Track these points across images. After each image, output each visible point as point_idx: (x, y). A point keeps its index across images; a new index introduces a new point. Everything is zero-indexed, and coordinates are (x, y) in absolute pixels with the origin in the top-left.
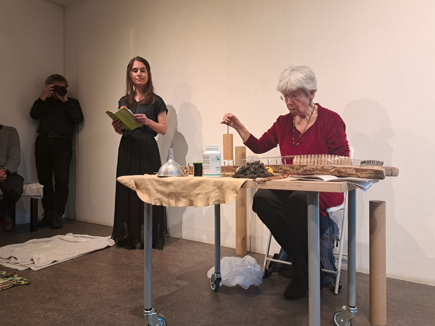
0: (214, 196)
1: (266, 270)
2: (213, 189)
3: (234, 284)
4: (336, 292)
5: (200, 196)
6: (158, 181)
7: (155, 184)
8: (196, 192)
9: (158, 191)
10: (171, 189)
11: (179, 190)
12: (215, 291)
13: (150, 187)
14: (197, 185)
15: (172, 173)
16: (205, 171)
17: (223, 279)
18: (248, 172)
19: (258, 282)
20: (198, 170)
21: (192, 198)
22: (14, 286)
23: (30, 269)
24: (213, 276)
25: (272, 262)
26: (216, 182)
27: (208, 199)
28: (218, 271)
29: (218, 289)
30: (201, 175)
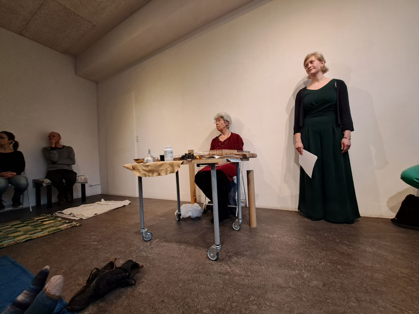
0: (169, 169)
1: (204, 209)
2: (168, 166)
3: (187, 216)
4: (237, 216)
5: (163, 171)
6: (143, 165)
7: (142, 166)
8: (161, 168)
9: (144, 170)
10: (150, 168)
11: (153, 168)
12: (179, 220)
13: (139, 168)
14: (161, 165)
15: (150, 161)
16: (165, 159)
17: (182, 214)
18: (185, 158)
19: (200, 215)
20: (162, 158)
21: (160, 172)
22: (73, 227)
23: (81, 218)
24: (177, 213)
25: (207, 205)
26: (170, 163)
27: (167, 171)
28: (179, 211)
29: (180, 219)
30: (164, 160)
